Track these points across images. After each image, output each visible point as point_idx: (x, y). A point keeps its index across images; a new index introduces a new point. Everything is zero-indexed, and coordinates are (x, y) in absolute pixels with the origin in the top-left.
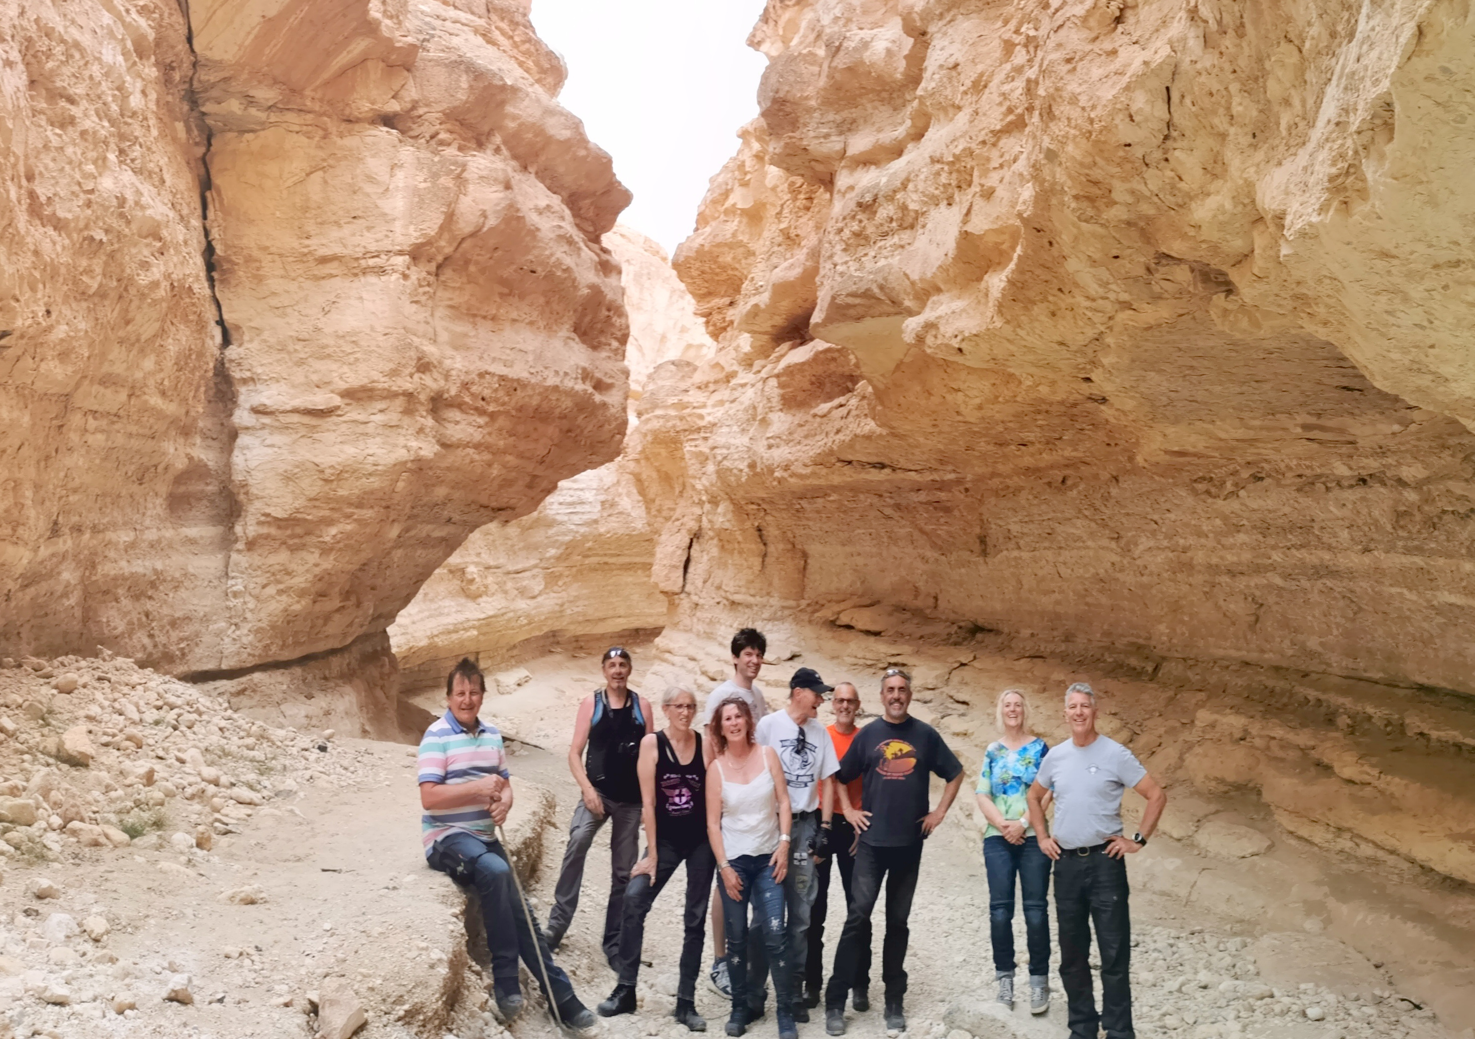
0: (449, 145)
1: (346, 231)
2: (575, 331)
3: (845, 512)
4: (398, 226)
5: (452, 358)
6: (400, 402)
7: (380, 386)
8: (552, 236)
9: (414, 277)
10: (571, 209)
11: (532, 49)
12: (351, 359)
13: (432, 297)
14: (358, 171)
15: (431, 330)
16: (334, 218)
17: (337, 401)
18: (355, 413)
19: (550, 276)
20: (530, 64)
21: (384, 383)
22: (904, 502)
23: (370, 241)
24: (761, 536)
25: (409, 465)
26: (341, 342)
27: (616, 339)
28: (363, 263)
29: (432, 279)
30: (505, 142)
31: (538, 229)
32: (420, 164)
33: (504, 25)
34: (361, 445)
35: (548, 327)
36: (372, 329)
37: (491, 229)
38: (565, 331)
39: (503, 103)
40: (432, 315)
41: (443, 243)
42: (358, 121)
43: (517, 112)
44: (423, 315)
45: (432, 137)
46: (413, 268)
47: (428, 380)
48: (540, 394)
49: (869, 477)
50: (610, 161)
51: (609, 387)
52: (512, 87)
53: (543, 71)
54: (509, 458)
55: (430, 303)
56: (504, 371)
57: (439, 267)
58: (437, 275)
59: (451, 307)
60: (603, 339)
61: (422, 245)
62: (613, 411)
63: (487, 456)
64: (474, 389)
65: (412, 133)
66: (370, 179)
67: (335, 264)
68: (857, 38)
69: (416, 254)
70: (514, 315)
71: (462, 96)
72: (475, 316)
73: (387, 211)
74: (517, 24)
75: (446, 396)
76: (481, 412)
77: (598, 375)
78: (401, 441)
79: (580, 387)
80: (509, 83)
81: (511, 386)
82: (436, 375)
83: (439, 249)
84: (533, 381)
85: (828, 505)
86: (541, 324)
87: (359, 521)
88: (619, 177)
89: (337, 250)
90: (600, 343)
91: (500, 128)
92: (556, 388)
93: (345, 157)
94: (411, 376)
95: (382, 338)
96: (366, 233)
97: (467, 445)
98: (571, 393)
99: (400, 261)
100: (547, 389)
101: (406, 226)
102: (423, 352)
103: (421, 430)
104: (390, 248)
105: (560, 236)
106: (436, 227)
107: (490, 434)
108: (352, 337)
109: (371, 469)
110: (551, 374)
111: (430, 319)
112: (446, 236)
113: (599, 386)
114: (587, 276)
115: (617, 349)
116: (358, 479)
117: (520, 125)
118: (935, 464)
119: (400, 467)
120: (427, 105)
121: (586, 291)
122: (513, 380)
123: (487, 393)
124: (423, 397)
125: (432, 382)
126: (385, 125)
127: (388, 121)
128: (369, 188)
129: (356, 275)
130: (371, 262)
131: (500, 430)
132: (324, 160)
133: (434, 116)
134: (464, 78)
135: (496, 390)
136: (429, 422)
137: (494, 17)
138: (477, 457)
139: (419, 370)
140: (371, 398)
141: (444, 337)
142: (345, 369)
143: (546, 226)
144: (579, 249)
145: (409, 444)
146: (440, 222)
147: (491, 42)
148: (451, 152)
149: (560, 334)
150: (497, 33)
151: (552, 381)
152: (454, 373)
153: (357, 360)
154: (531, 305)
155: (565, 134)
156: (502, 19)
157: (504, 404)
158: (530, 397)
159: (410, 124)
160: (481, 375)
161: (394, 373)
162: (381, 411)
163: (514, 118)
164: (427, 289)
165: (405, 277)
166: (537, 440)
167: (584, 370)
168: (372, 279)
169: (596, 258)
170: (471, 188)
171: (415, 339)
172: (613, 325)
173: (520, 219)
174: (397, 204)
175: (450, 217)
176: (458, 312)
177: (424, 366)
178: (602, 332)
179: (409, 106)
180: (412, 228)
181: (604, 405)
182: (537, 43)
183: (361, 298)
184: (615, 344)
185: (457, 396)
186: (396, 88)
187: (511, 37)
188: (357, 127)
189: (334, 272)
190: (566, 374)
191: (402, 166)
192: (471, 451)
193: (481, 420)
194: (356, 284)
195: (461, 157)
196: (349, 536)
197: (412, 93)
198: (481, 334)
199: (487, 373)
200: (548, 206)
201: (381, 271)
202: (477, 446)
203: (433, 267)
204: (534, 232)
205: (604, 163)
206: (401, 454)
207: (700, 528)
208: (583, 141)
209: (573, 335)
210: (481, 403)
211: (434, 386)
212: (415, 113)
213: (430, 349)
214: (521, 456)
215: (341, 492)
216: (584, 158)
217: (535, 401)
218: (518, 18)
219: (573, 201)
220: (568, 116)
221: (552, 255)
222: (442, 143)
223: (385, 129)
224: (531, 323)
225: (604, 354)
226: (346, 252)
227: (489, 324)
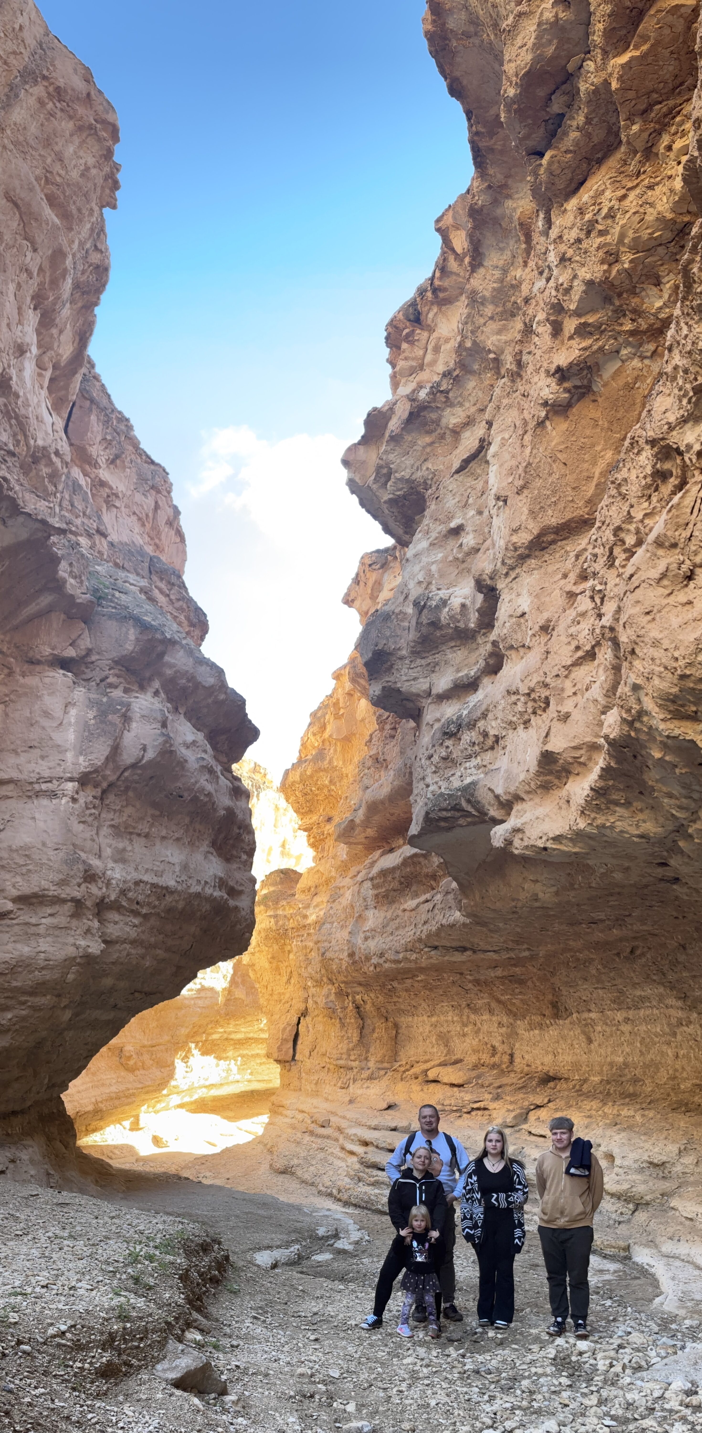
0: (116, 687)
1: (23, 758)
2: (213, 846)
3: (431, 990)
4: (69, 756)
5: (113, 869)
6: (68, 907)
7: (51, 893)
8: (196, 766)
9: (82, 801)
10: (211, 744)
11: (185, 606)
12: (24, 870)
13: (97, 818)
14: (36, 707)
15: (96, 847)
16: (12, 747)
17: (10, 906)
18: (26, 916)
19: (195, 799)
20: (182, 617)
21: (53, 891)
22: (482, 978)
23: (44, 768)
24: (358, 1013)
25: (78, 960)
26: (15, 855)
27: (245, 852)
28: (37, 787)
29: (97, 802)
30: (163, 686)
31: (186, 761)
32: (92, 703)
33: (162, 585)
34: (33, 943)
35: (191, 843)
36: (44, 844)
37: (150, 762)
38: (205, 847)
39: (162, 655)
40: (97, 834)
41: (108, 772)
42: (39, 662)
43: (173, 661)
44: (89, 833)
45: (102, 680)
46: (81, 793)
47: (94, 889)
48: (185, 899)
49: (453, 959)
50: (243, 702)
51: (241, 892)
52: (170, 640)
53: (192, 625)
54: (159, 952)
55: (96, 823)
56: (155, 880)
57: (104, 792)
58: (102, 799)
59: (112, 826)
60: (235, 853)
61: (90, 773)
62: (243, 913)
63: (141, 951)
64: (130, 895)
65: (84, 677)
66: (47, 714)
67: (11, 787)
68: (438, 598)
69: (84, 780)
70: (164, 833)
71: (129, 647)
72: (131, 833)
73: (59, 743)
74: (173, 584)
75: (107, 900)
76: (136, 913)
77: (231, 883)
78: (71, 940)
79: (217, 894)
80: (169, 637)
81: (162, 891)
82: (100, 884)
83: (104, 777)
84: (179, 888)
85: (416, 985)
86: (186, 841)
87: (35, 1008)
88: (250, 717)
89: (14, 774)
90: (232, 855)
91: (160, 674)
92: (198, 895)
93: (25, 694)
94: (79, 885)
95: (51, 853)
96: (40, 761)
97: (124, 941)
98: (210, 899)
99: (70, 787)
100: (190, 895)
101: (77, 756)
102: (90, 865)
103: (88, 931)
104: (62, 775)
105: (203, 767)
106: (103, 758)
107: (143, 932)
108: (25, 852)
109: (42, 963)
110: (194, 883)
111: (95, 837)
112: (111, 765)
113: (233, 892)
114: (224, 801)
115: (246, 861)
116: (31, 972)
117: (176, 672)
118: (510, 945)
119: (70, 961)
120: (99, 654)
121: (223, 812)
122: (162, 887)
123: (140, 898)
124: (89, 903)
125: (96, 890)
126: (62, 668)
127: (65, 664)
128: (45, 722)
129: (30, 797)
130: (44, 787)
131: (152, 928)
132: (6, 695)
133: (105, 663)
134: (132, 631)
135: (149, 896)
136: (96, 924)
137: (155, 578)
138: (133, 951)
139: (85, 881)
140: (41, 903)
141: (108, 852)
142: (18, 879)
143: (191, 757)
144: (218, 777)
145: (78, 943)
146: (106, 753)
147: (151, 599)
148: (117, 693)
149: (201, 849)
150: (156, 591)
151: (196, 889)
152: (114, 882)
153: (29, 871)
154: (178, 824)
155: (210, 681)
156: (162, 579)
157: (155, 907)
158: (177, 901)
159: (83, 668)
160: (137, 883)
161: (63, 883)
162: (50, 915)
163: (171, 666)
164: (93, 811)
165: (74, 800)
166: (181, 938)
167: (221, 879)
168: (45, 802)
169: (229, 784)
170: (134, 725)
171: (82, 854)
172: (243, 841)
173: (172, 752)
174: (70, 736)
175: (116, 749)
176: (119, 831)
177: (90, 877)
178: (233, 846)
179: (83, 653)
180: (81, 759)
181: (236, 907)
182: (190, 601)
183: (34, 818)
184: (244, 857)
185: (116, 901)
186: (73, 637)
187: (168, 596)
188: (38, 668)
189: (10, 794)
190: (206, 883)
191: (75, 704)
192: (128, 946)
193: (136, 921)
194: (29, 805)
195: (126, 698)
196: (24, 1019)
197: (86, 642)
198: (137, 848)
199: (141, 881)
200: (194, 741)
201: (53, 795)
202: (133, 942)
203: (98, 792)
204: (182, 763)
205: (239, 703)
206: (71, 951)
207: (306, 1009)
208: (222, 684)
209: (212, 850)
210: (135, 907)
211: (99, 894)
212: (89, 660)
213: (95, 862)
214: (168, 950)
215: (15, 984)
216: (223, 702)
217: (181, 905)
218: (173, 579)
219: (212, 737)
220: (213, 666)
221: (196, 782)
222: (111, 686)
223: (62, 672)
224: (178, 839)
225: (235, 866)
226: (21, 777)
227: (143, 840)
